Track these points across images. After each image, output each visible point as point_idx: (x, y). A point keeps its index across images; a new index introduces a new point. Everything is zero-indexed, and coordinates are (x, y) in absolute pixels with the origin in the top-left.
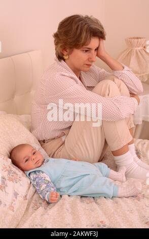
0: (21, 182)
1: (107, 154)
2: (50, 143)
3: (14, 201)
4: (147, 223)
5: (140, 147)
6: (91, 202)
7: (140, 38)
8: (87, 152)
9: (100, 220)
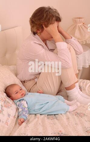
0: (12, 108)
1: (62, 88)
2: (28, 82)
3: (8, 119)
4: (87, 131)
5: (81, 84)
6: (54, 119)
7: (81, 18)
8: (50, 89)
9: (60, 130)
